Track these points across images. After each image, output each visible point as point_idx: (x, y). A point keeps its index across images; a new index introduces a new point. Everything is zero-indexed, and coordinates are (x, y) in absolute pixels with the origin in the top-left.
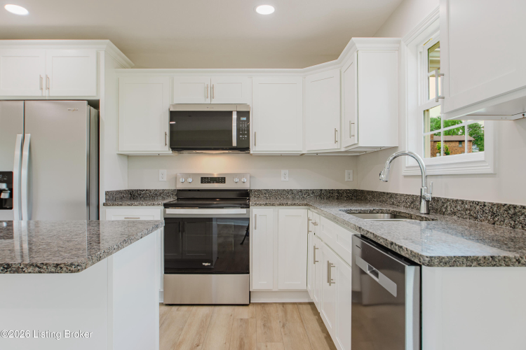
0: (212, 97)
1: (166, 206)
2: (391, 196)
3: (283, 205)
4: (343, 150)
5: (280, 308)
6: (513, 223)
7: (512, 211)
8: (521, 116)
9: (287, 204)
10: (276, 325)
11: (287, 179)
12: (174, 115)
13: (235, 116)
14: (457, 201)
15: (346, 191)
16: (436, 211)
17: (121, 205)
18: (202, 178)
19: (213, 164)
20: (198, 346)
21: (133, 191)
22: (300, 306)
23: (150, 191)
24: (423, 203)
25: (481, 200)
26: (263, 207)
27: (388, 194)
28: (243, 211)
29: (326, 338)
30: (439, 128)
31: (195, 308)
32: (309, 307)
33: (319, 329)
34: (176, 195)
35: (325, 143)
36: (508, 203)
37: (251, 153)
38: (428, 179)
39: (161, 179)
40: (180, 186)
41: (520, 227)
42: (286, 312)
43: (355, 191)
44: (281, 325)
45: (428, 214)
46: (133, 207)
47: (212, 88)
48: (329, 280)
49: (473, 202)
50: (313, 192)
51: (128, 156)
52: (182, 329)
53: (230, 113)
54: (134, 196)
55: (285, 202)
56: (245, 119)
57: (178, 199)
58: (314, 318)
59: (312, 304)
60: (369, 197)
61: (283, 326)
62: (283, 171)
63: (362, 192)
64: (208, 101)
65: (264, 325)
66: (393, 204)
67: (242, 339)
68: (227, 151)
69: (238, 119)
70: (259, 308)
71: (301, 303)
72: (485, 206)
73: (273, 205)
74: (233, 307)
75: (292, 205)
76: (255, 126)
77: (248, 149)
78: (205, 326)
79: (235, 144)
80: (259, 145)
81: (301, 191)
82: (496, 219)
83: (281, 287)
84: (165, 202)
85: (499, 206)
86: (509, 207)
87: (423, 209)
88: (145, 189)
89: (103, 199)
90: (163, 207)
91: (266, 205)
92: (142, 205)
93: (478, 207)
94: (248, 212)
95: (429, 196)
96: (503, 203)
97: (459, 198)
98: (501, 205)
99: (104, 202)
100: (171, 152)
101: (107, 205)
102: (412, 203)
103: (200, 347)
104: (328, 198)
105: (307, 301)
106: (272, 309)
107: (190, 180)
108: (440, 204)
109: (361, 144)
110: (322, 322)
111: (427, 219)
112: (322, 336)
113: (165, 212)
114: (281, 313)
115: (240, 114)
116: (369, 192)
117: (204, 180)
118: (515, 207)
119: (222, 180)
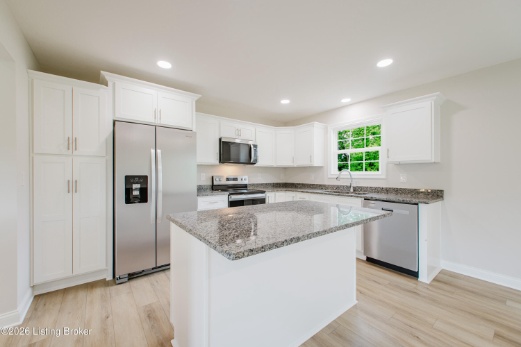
0: (239, 135)
6: (396, 193)
14: (367, 187)
16: (355, 191)
24: (352, 188)
40: (216, 183)
41: (400, 194)
43: (286, 183)
47: (240, 130)
53: (249, 145)
69: (254, 149)
72: (382, 188)
86: (395, 189)
87: (352, 190)
95: (355, 185)
98: (391, 188)
108: (357, 188)
115: (254, 146)
117: (228, 179)
118: (397, 188)
119: (236, 179)
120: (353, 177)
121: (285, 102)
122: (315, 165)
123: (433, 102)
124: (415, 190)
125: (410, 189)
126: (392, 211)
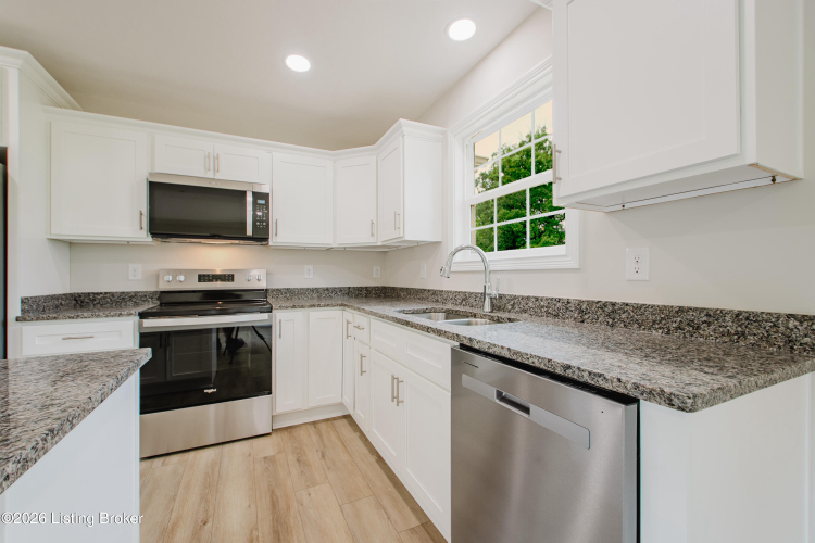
0: (216, 170)
1: (143, 315)
2: (434, 293)
3: (314, 306)
4: (380, 244)
5: (311, 429)
6: (610, 321)
7: (609, 308)
8: (620, 207)
9: (319, 306)
10: (313, 457)
11: (311, 276)
12: (155, 188)
13: (249, 198)
14: (528, 298)
15: (374, 288)
16: (499, 309)
17: (55, 318)
18: (200, 276)
19: (216, 257)
20: (205, 523)
21: (79, 295)
22: (335, 422)
23: (112, 294)
25: (565, 296)
26: (290, 310)
27: (429, 291)
28: (265, 316)
29: (377, 461)
30: (492, 222)
31: (192, 454)
32: (344, 421)
33: (365, 450)
34: (158, 299)
35: (360, 237)
36: (604, 300)
37: (271, 244)
38: (492, 275)
39: (131, 277)
40: (164, 287)
41: (622, 325)
42: (320, 434)
43: (385, 288)
44: (320, 454)
45: (492, 312)
46: (79, 320)
47: (217, 158)
48: (396, 398)
49: (552, 299)
50: (341, 289)
51: (71, 244)
52: (173, 499)
53: (243, 194)
54: (81, 304)
55: (315, 302)
56: (263, 202)
57: (161, 304)
58: (355, 436)
59: (348, 417)
60: (402, 294)
61: (323, 456)
62: (306, 267)
63: (394, 289)
64: (210, 175)
65: (298, 461)
66: (437, 301)
67: (272, 492)
68: (237, 242)
69: (255, 203)
70: (285, 435)
71: (334, 419)
72: (568, 303)
73: (302, 307)
74: (250, 441)
75: (324, 306)
76: (277, 213)
77: (266, 239)
78: (212, 484)
79: (249, 232)
80: (280, 235)
81: (327, 289)
82: (586, 317)
83: (312, 404)
84: (141, 309)
85: (590, 303)
86: (605, 304)
87: (487, 307)
88: (103, 291)
89: (14, 310)
90: (137, 318)
91: (294, 307)
92: (98, 316)
93: (559, 305)
94: (270, 318)
96: (597, 299)
97: (531, 295)
98: (593, 302)
99: (19, 314)
100: (150, 239)
101: (25, 320)
102: (463, 300)
103: (209, 525)
104: (357, 296)
105: (340, 414)
106: (302, 433)
107: (182, 278)
108: (505, 301)
109: (407, 238)
110: (367, 440)
112: (372, 459)
113: (140, 325)
114: (315, 438)
115: (257, 196)
116: (402, 289)
117: (202, 278)
118: (613, 304)
124: (681, 310)
125: (662, 309)
126: (526, 410)
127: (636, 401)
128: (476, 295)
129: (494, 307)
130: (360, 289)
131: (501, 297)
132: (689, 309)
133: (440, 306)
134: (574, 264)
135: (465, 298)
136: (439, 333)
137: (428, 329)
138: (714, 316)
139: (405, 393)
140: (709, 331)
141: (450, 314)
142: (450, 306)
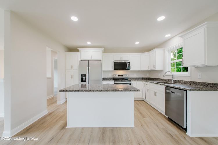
2: (162, 79)
3: (138, 81)
4: (150, 70)
6: (195, 85)
8: (197, 67)
15: (148, 78)
16: (175, 82)
17: (106, 81)
19: (121, 72)
21: (104, 78)
23: (108, 78)
24: (173, 81)
25: (187, 80)
28: (130, 82)
36: (194, 81)
37: (130, 70)
40: (114, 77)
41: (197, 85)
43: (150, 78)
47: (122, 57)
48: (155, 95)
49: (185, 81)
50: (141, 78)
53: (126, 63)
59: (144, 101)
62: (135, 74)
64: (121, 60)
69: (128, 64)
72: (188, 82)
75: (140, 81)
79: (127, 69)
81: (138, 78)
82: (191, 84)
83: (137, 97)
85: (192, 82)
86: (194, 82)
87: (173, 82)
91: (135, 81)
95: (174, 80)
97: (182, 80)
99: (102, 80)
100: (114, 70)
104: (144, 79)
105: (142, 100)
107: (116, 76)
111: (173, 84)
113: (114, 82)
115: (128, 63)
117: (119, 76)
118: (195, 82)
119: (123, 76)
120: (174, 75)
121: (137, 43)
122: (156, 69)
123: (206, 28)
124: (205, 83)
125: (202, 83)
126: (175, 93)
127: (187, 91)
128: (171, 80)
129: (174, 82)
130: (145, 78)
131: (176, 80)
132: (206, 83)
133: (163, 82)
134: (189, 75)
135: (169, 80)
136: (163, 85)
137: (161, 84)
138: (210, 84)
139: (157, 94)
140: (209, 86)
141: (165, 83)
142: (165, 82)
